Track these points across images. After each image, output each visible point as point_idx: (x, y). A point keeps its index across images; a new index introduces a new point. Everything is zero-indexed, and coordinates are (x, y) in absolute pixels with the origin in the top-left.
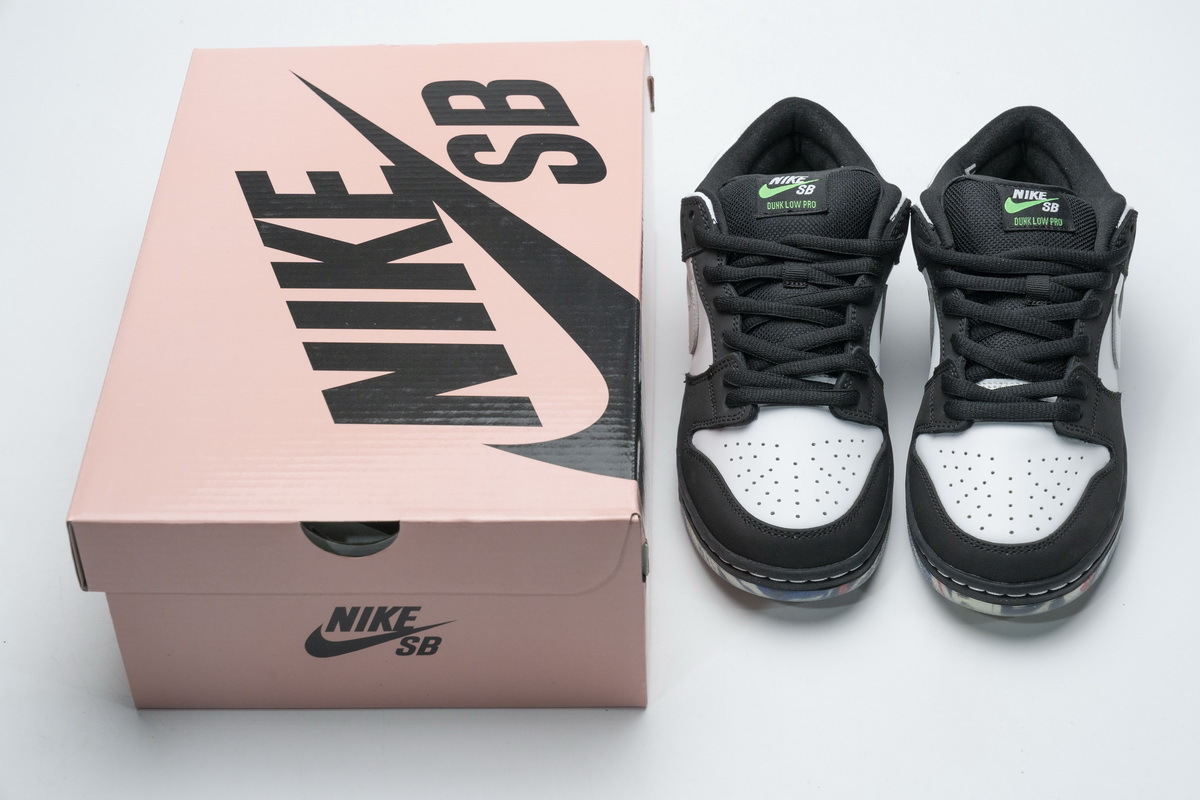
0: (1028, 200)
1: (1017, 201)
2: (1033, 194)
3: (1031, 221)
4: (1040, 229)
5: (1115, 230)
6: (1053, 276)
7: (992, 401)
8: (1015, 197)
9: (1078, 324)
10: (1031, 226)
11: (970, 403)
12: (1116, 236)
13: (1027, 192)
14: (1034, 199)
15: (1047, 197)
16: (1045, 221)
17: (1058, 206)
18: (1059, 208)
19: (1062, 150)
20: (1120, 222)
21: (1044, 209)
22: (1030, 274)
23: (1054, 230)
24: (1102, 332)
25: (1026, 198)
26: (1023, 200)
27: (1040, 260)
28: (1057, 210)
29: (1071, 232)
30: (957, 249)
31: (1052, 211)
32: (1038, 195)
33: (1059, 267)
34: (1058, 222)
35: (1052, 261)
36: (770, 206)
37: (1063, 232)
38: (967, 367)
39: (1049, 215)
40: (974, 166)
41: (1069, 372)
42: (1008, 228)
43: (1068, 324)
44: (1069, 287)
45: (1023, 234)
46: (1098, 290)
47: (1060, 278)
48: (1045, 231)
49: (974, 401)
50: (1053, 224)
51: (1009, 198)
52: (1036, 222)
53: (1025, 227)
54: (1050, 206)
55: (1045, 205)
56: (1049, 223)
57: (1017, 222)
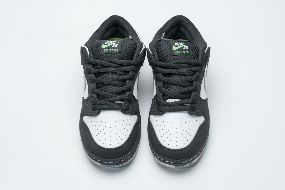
0: (179, 46)
1: (176, 46)
2: (181, 44)
3: (180, 52)
4: (183, 54)
5: (204, 54)
6: (187, 68)
7: (171, 106)
8: (175, 45)
9: (194, 82)
10: (180, 54)
11: (165, 107)
12: (204, 56)
13: (179, 43)
14: (181, 45)
15: (185, 45)
16: (184, 52)
17: (188, 47)
18: (188, 48)
19: (189, 28)
21: (184, 48)
22: (180, 68)
23: (187, 54)
24: (201, 83)
25: (179, 45)
26: (178, 46)
27: (183, 64)
28: (187, 49)
29: (192, 55)
30: (160, 61)
31: (186, 49)
32: (182, 44)
33: (189, 65)
34: (188, 52)
35: (186, 64)
36: (105, 51)
37: (189, 55)
38: (163, 96)
39: (186, 50)
40: (165, 33)
41: (192, 96)
42: (174, 55)
43: (192, 82)
44: (192, 71)
45: (178, 56)
46: (200, 72)
47: (189, 69)
48: (184, 55)
49: (165, 106)
50: (187, 52)
51: (174, 46)
52: (182, 52)
53: (179, 54)
54: (186, 47)
55: (184, 47)
56: (185, 52)
57: (176, 52)
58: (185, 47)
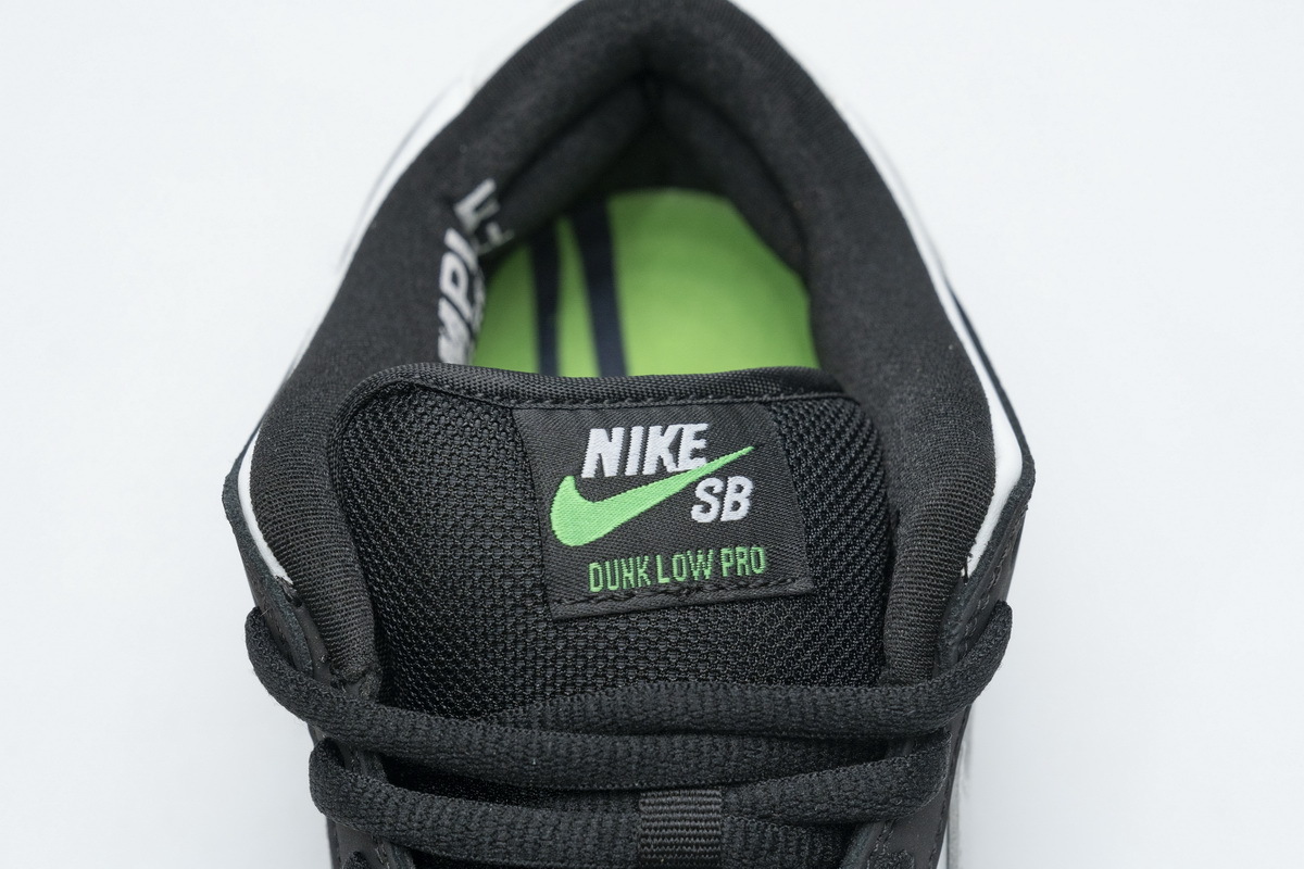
0: (641, 480)
1: (599, 488)
2: (659, 442)
3: (652, 570)
4: (684, 597)
5: (955, 583)
6: (734, 785)
8: (588, 471)
10: (656, 590)
13: (637, 432)
14: (662, 473)
15: (709, 454)
16: (700, 566)
17: (748, 485)
18: (753, 497)
20: (977, 551)
21: (696, 513)
22: (650, 790)
23: (737, 595)
25: (631, 470)
26: (622, 483)
27: (674, 731)
28: (743, 512)
29: (797, 596)
30: (388, 696)
31: (729, 515)
32: (675, 448)
33: (760, 752)
34: (748, 560)
37: (770, 599)
39: (721, 534)
40: (487, 188)
42: (560, 611)
44: (800, 824)
45: (622, 626)
46: (894, 822)
47: (765, 792)
48: (705, 605)
50: (733, 569)
51: (569, 482)
52: (668, 572)
53: (630, 595)
54: (721, 496)
55: (700, 492)
56: (717, 567)
57: (600, 579)
58: (717, 484)
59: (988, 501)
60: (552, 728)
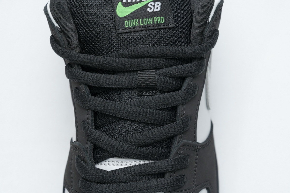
0: (136, 3)
1: (127, 4)
3: (139, 22)
4: (146, 28)
5: (206, 24)
6: (158, 69)
7: (115, 182)
8: (124, 1)
9: (181, 108)
10: (140, 27)
11: (99, 185)
12: (208, 30)
14: (141, 1)
16: (150, 21)
17: (160, 4)
18: (161, 6)
20: (211, 17)
21: (149, 10)
22: (140, 70)
23: (158, 28)
25: (134, 1)
26: (132, 3)
29: (171, 28)
30: (82, 51)
31: (156, 10)
33: (163, 62)
34: (160, 20)
35: (157, 57)
37: (165, 29)
39: (154, 14)
41: (174, 150)
42: (119, 31)
43: (174, 109)
44: (172, 78)
45: (133, 35)
46: (194, 77)
47: (165, 70)
48: (151, 30)
49: (101, 183)
50: (157, 22)
51: (120, 3)
52: (142, 22)
53: (134, 28)
54: (154, 6)
55: (149, 5)
56: (153, 22)
57: (128, 24)
58: (153, 4)
59: (213, 5)
60: (118, 57)
